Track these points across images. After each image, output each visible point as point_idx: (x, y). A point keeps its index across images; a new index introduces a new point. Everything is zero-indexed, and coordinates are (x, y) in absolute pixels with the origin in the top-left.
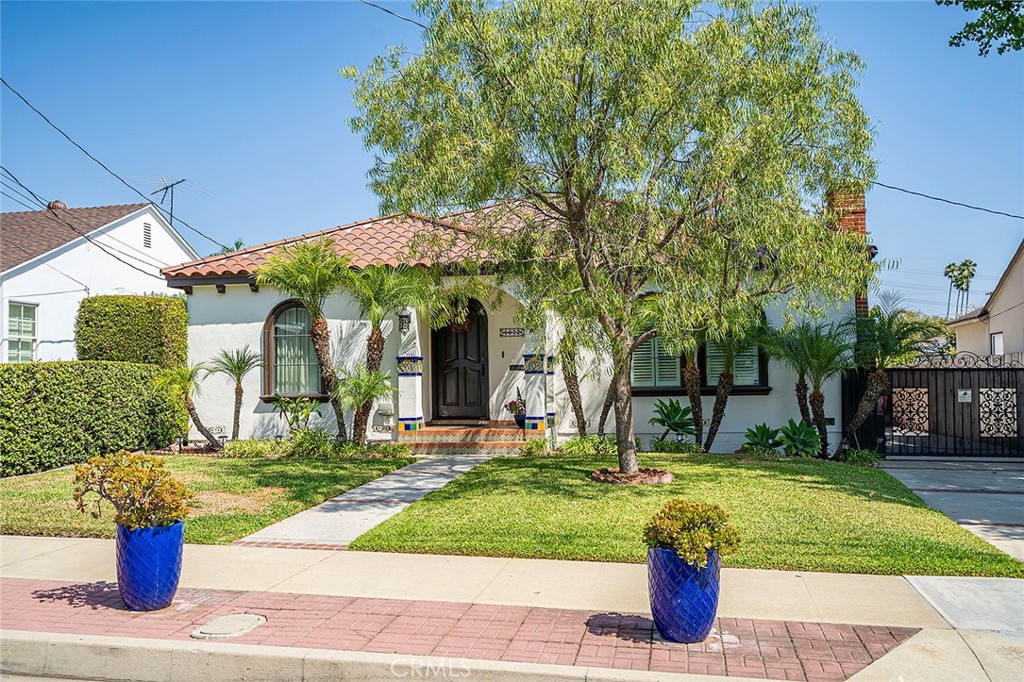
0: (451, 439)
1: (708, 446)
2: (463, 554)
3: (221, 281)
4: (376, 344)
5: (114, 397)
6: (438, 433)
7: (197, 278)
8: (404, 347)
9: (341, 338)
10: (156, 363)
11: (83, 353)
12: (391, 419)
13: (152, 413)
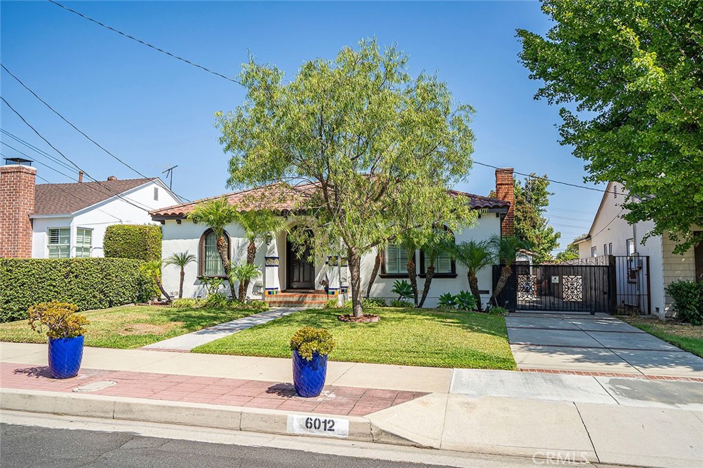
0: (291, 299)
1: (422, 304)
2: (244, 355)
3: (179, 218)
4: (252, 250)
5: (116, 277)
6: (285, 296)
7: (167, 216)
8: (269, 253)
9: (238, 247)
10: (143, 259)
11: (107, 253)
12: (262, 289)
13: (140, 284)
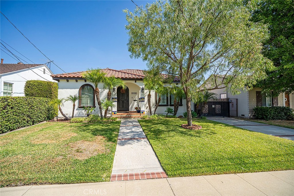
3: (68, 79)
4: (110, 94)
5: (37, 107)
7: (61, 78)
8: (113, 96)
10: (50, 98)
11: (27, 95)
12: (110, 111)
13: (48, 111)
